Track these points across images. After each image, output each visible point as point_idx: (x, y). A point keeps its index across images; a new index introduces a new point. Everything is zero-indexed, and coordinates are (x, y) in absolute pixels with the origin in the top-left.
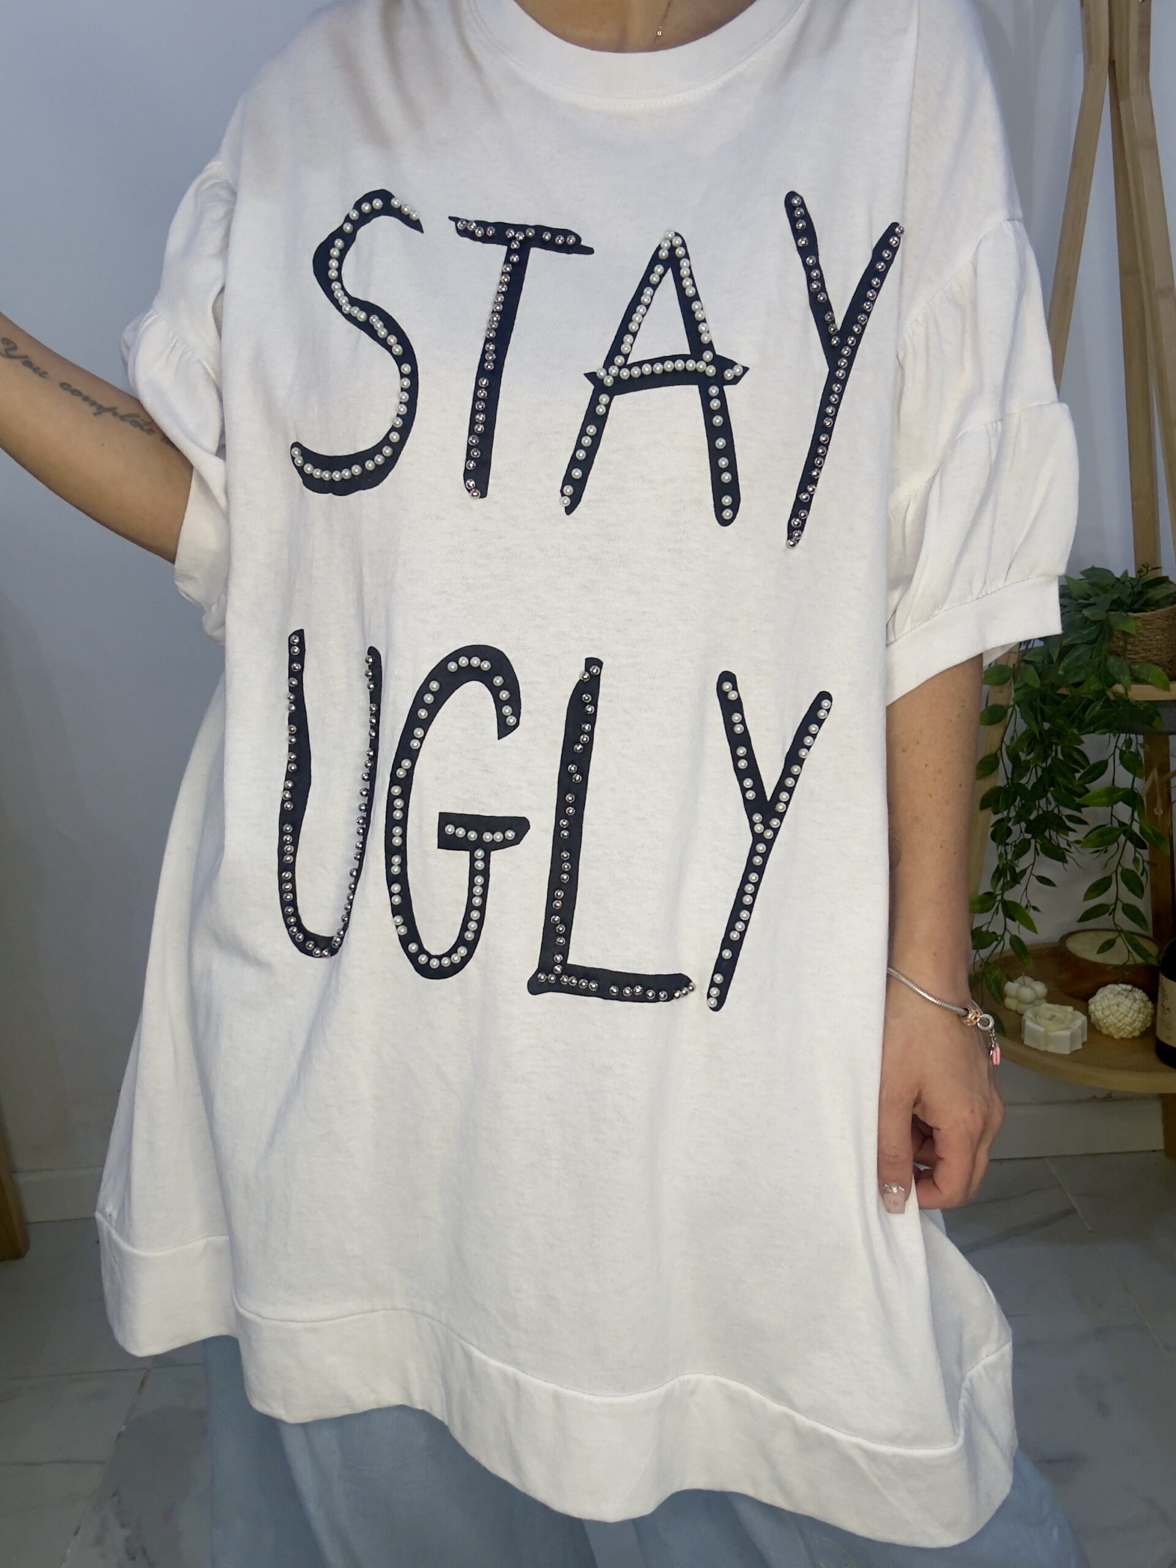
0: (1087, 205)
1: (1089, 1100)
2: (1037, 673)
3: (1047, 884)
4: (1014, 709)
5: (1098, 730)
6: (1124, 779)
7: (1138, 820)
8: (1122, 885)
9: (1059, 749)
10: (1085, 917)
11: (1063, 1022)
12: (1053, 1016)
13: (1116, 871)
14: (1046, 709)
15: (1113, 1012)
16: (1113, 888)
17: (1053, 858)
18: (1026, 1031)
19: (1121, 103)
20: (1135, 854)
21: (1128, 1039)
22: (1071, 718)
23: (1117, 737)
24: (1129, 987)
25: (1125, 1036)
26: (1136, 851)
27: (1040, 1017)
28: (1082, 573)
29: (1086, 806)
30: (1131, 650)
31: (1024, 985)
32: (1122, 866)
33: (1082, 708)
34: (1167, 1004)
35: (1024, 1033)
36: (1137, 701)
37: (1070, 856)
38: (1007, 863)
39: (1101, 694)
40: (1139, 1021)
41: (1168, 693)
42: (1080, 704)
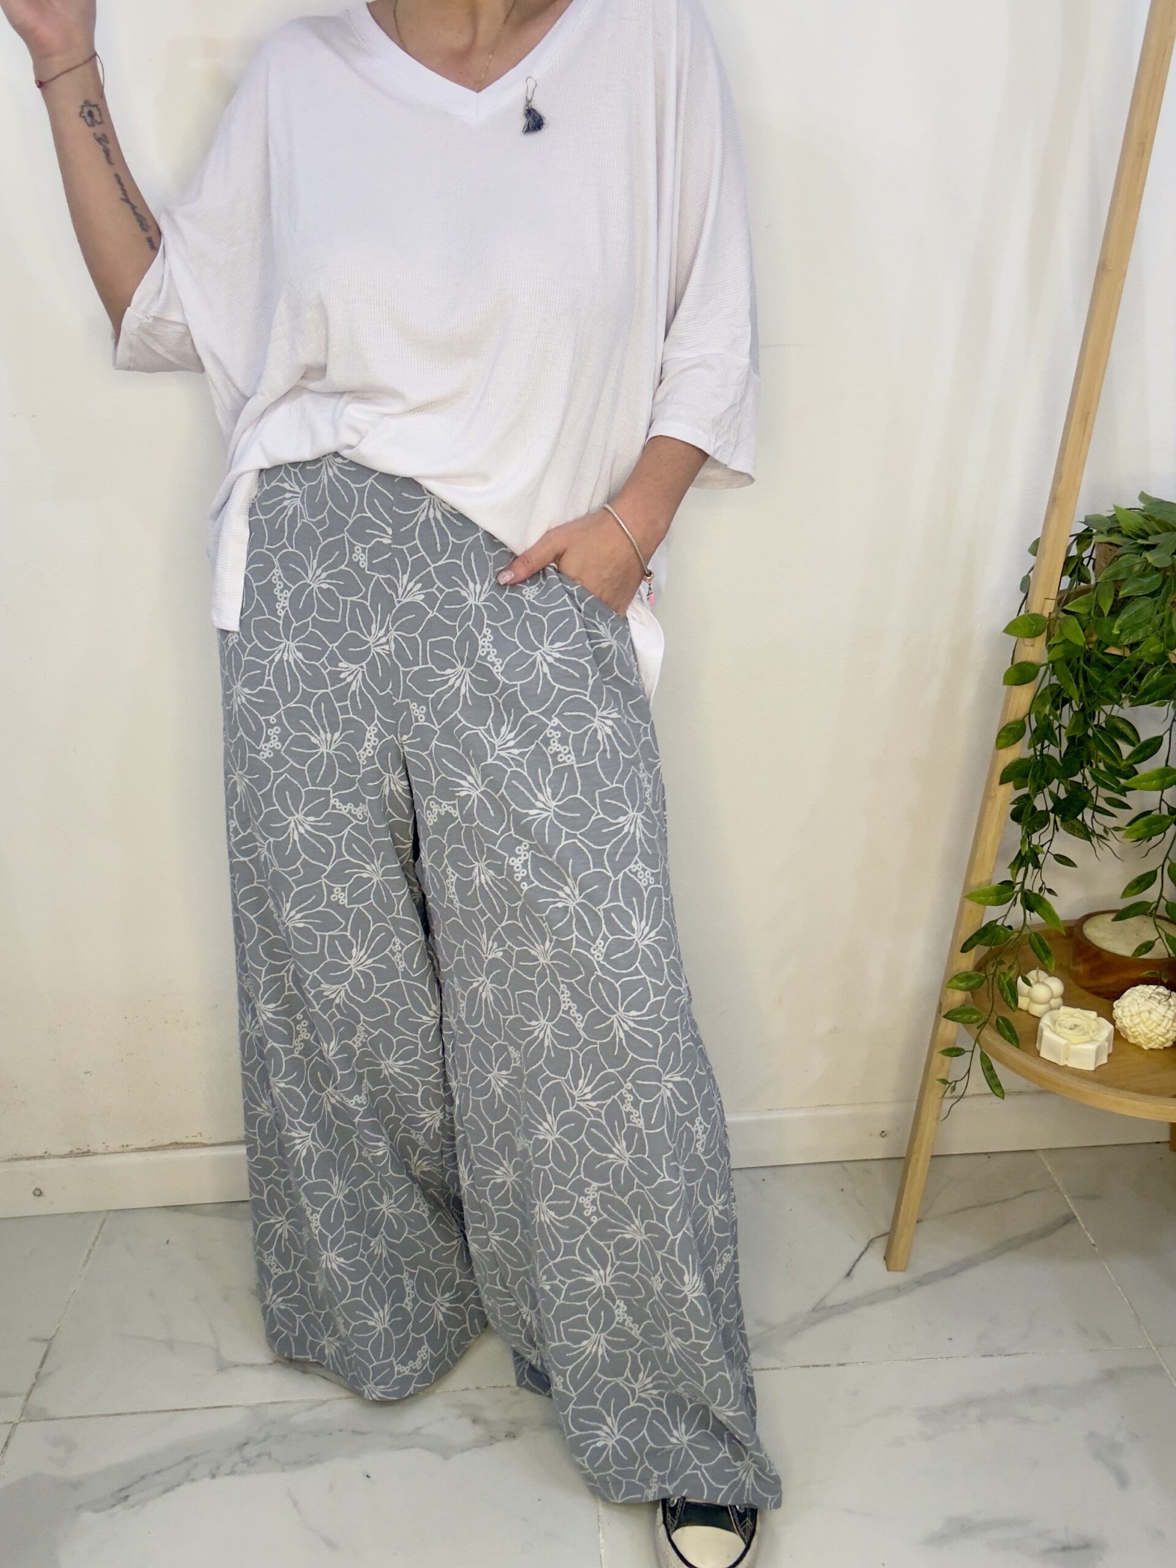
2: (1081, 627)
3: (1068, 865)
9: (1103, 718)
11: (1084, 1034)
12: (1075, 1027)
13: (1162, 866)
14: (1093, 673)
15: (1144, 1020)
16: (1156, 887)
17: (1075, 835)
18: (1043, 1041)
21: (1159, 1049)
22: (1123, 685)
24: (1162, 989)
25: (1156, 1046)
27: (1060, 1025)
29: (1132, 789)
31: (1038, 982)
32: (1170, 861)
33: (1136, 673)
39: (1163, 657)
42: (1135, 670)
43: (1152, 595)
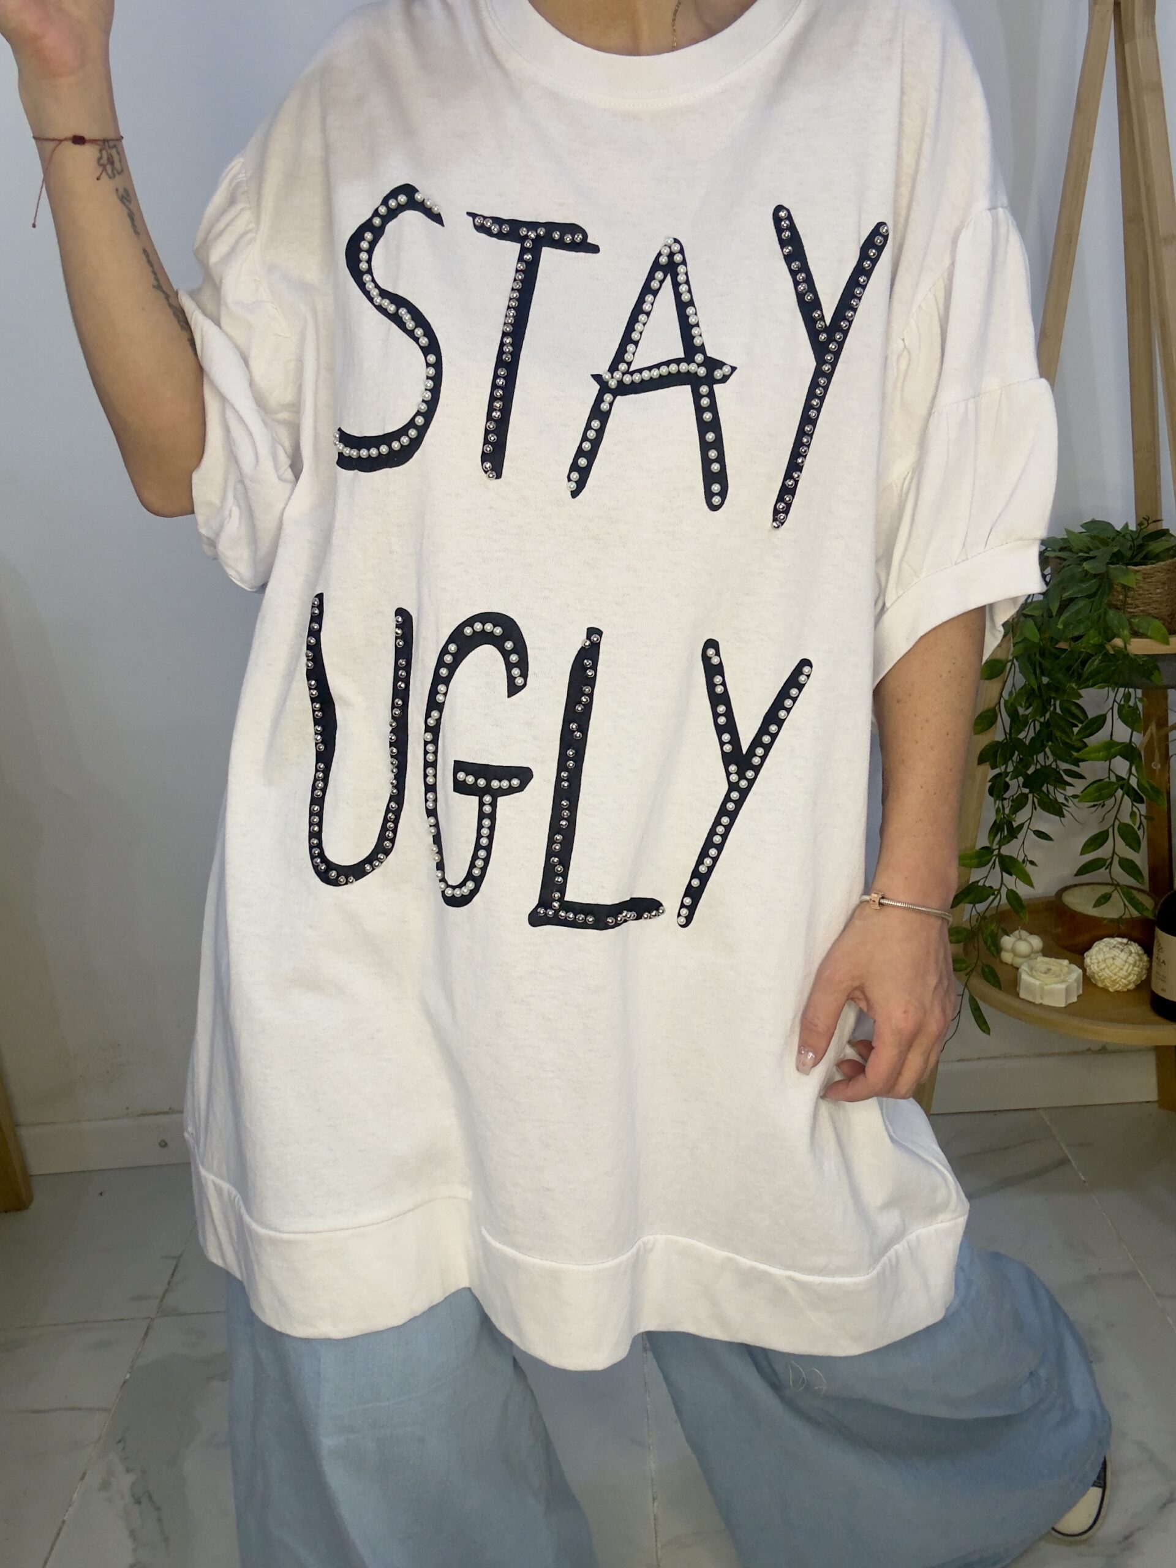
0: (1090, 151)
1: (1082, 1053)
2: (1037, 627)
3: (1046, 839)
4: (1013, 663)
5: (1097, 684)
6: (1122, 733)
7: (1136, 774)
8: (1120, 842)
9: (1058, 702)
10: (1083, 870)
11: (1057, 976)
12: (1049, 970)
13: (1113, 825)
14: (1047, 664)
15: (1109, 965)
16: (1109, 844)
17: (1049, 812)
18: (1022, 984)
19: (1127, 46)
20: (1132, 807)
21: (1124, 992)
22: (1071, 672)
23: (1116, 690)
24: (1125, 941)
25: (1118, 989)
26: (1133, 805)
27: (1036, 971)
28: (1083, 526)
29: (1083, 760)
30: (1132, 604)
31: (1020, 939)
32: (1119, 821)
33: (1081, 662)
34: (1162, 957)
35: (1020, 985)
36: (1136, 655)
37: (1067, 810)
38: (1004, 817)
39: (1101, 647)
40: (1134, 974)
41: (1168, 647)
42: (1079, 658)
43: (1089, 597)
